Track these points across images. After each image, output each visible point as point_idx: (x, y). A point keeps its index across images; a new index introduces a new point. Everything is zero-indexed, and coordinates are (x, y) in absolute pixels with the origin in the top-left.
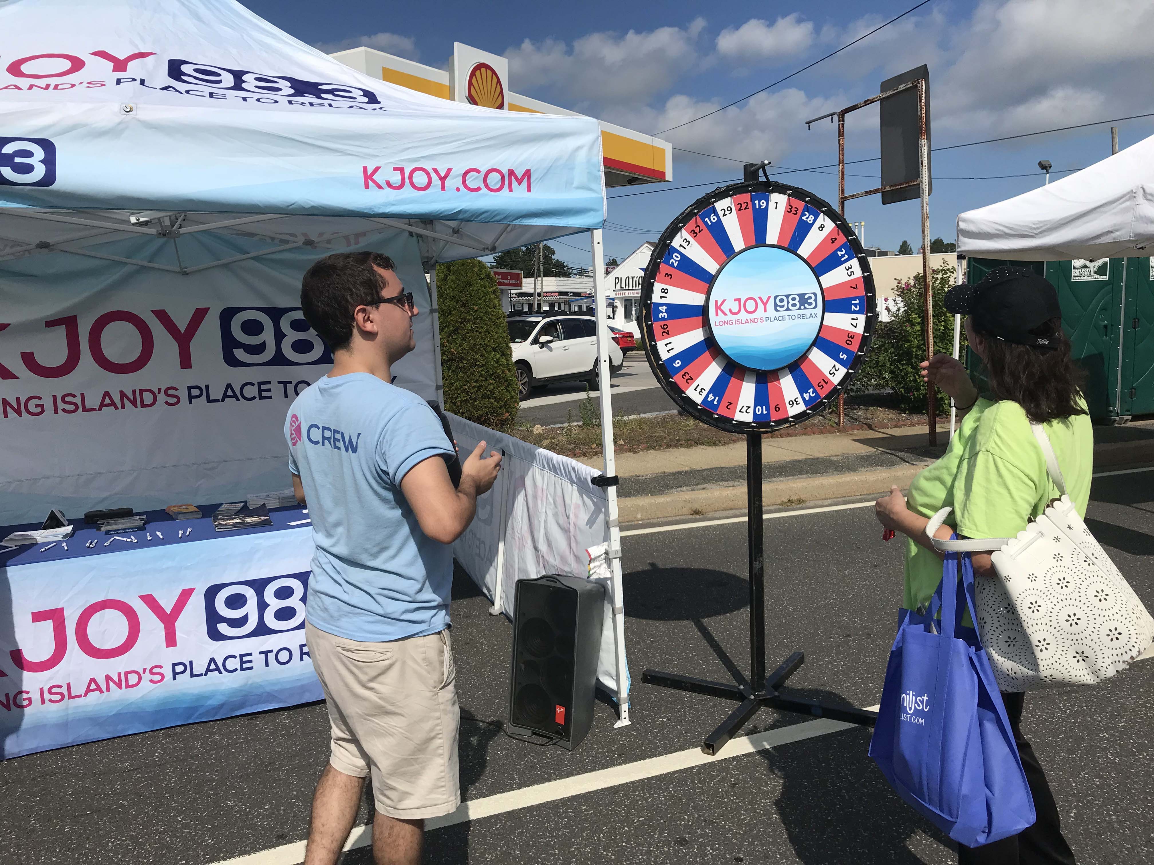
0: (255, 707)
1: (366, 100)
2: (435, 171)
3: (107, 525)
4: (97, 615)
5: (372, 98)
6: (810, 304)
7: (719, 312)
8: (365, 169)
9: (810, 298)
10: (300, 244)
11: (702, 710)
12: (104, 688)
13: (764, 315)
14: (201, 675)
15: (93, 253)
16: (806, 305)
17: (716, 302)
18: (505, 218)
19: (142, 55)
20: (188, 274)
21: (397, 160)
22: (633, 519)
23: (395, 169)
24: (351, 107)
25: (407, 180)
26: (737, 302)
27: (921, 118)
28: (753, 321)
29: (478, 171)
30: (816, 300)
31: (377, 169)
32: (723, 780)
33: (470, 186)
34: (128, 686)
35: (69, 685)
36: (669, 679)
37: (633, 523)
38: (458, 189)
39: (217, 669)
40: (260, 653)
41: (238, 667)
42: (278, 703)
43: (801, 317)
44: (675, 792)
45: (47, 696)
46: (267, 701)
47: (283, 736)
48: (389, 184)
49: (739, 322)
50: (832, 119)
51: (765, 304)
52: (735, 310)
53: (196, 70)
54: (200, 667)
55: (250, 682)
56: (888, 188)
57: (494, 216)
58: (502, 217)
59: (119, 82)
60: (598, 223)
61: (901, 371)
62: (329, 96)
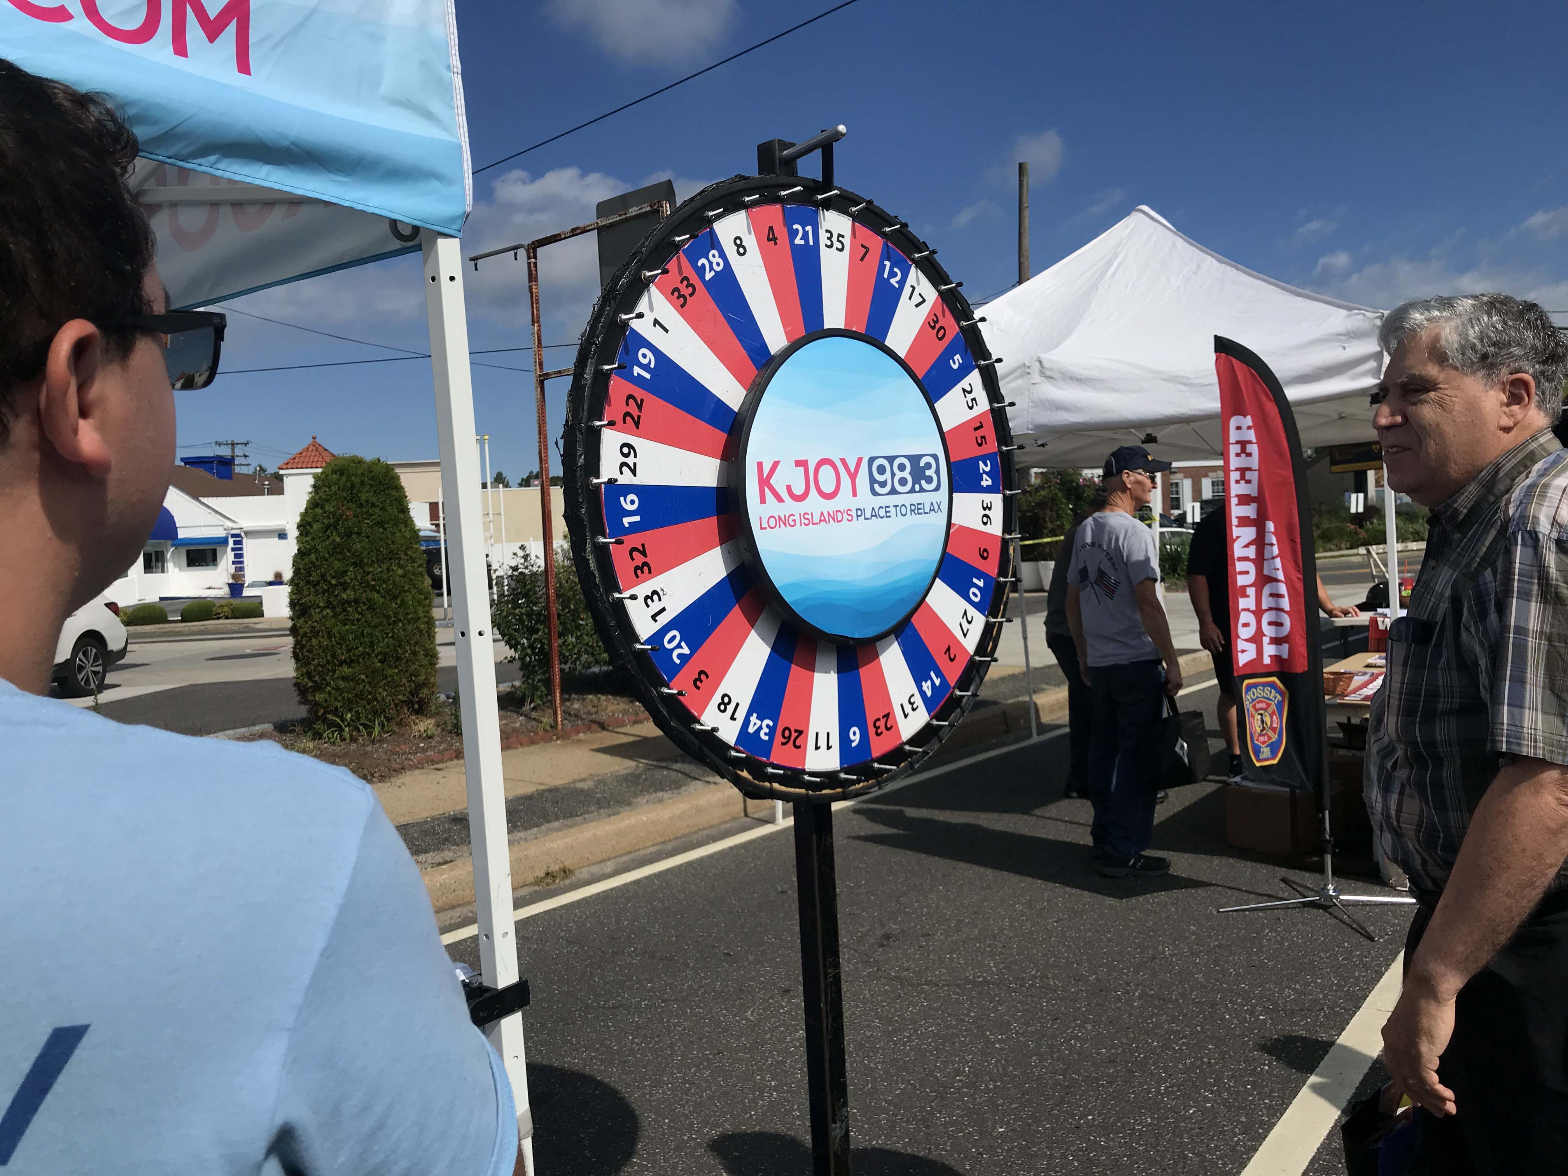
6: (929, 480)
7: (767, 492)
9: (928, 466)
13: (853, 504)
16: (923, 482)
17: (760, 465)
26: (802, 469)
30: (937, 472)
43: (917, 509)
49: (807, 520)
50: (516, 254)
51: (853, 476)
60: (450, 221)
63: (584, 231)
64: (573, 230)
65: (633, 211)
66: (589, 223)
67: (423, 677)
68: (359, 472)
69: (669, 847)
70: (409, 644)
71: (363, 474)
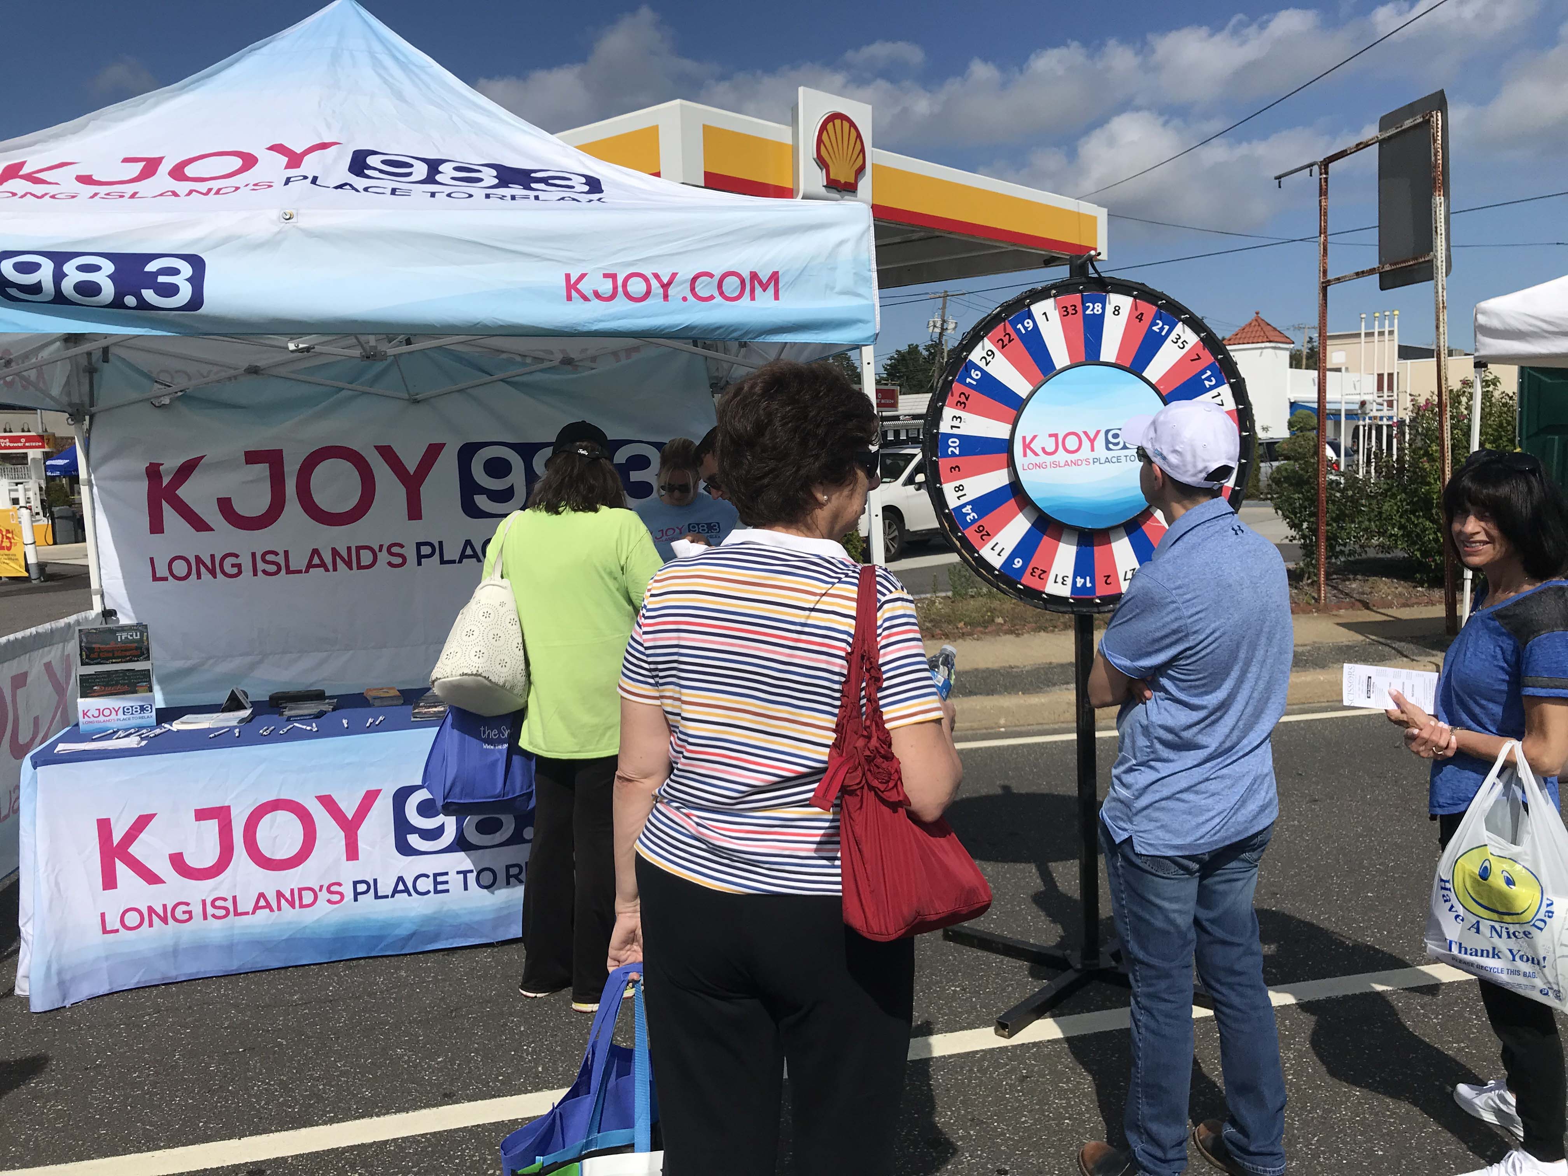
0: (451, 941)
1: (587, 188)
2: (656, 276)
3: (290, 710)
4: (268, 817)
5: (594, 185)
7: (1028, 451)
8: (568, 276)
10: (556, 363)
11: (1011, 980)
12: (275, 906)
13: (1091, 455)
14: (387, 897)
15: (309, 379)
17: (1024, 438)
18: (744, 334)
19: (324, 146)
20: (418, 402)
21: (608, 264)
22: (994, 725)
23: (606, 276)
24: (563, 199)
25: (620, 289)
26: (1053, 439)
27: (1435, 167)
29: (711, 275)
31: (583, 276)
32: (1013, 1070)
33: (700, 294)
34: (302, 906)
35: (234, 898)
36: (975, 937)
37: (992, 731)
38: (685, 299)
39: (407, 890)
40: (458, 873)
41: (432, 889)
42: (481, 937)
44: (943, 1081)
45: (210, 910)
46: (465, 936)
47: (479, 977)
48: (597, 294)
49: (1056, 465)
50: (1311, 171)
51: (1092, 441)
52: (1050, 448)
53: (384, 162)
54: (386, 887)
55: (445, 909)
56: (1387, 268)
57: (729, 333)
59: (288, 181)
60: (868, 338)
61: (1416, 526)
62: (541, 186)
63: (1368, 145)
64: (1358, 145)
65: (1408, 123)
66: (1370, 138)
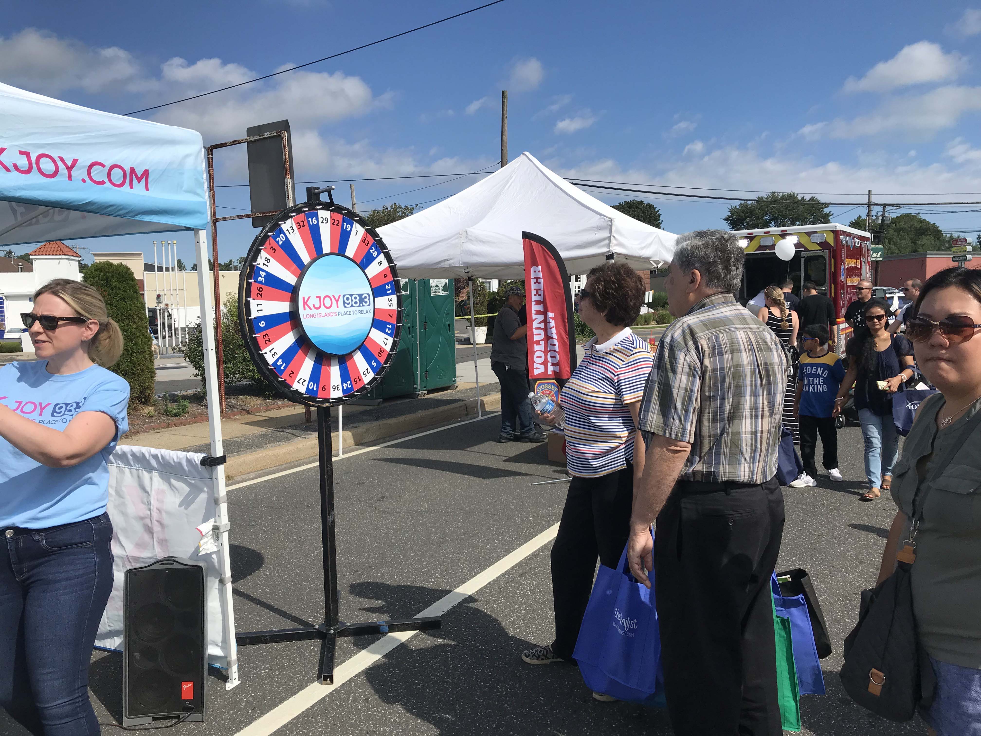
2: (62, 159)
6: (366, 302)
7: (306, 307)
9: (366, 297)
11: (292, 654)
13: (337, 310)
16: (364, 303)
17: (304, 298)
18: (127, 213)
21: (24, 143)
23: (21, 153)
25: (34, 165)
26: (318, 299)
27: (286, 161)
28: (330, 314)
29: (103, 166)
30: (369, 300)
33: (95, 178)
38: (84, 181)
43: (361, 312)
44: (325, 721)
48: (16, 167)
49: (320, 315)
51: (337, 301)
52: (317, 306)
56: (258, 215)
57: (119, 211)
58: (127, 211)
60: (203, 225)
63: (240, 142)
64: (234, 142)
65: (267, 135)
66: (242, 139)
67: (147, 384)
68: (111, 270)
69: (283, 467)
70: (140, 366)
71: (113, 272)
